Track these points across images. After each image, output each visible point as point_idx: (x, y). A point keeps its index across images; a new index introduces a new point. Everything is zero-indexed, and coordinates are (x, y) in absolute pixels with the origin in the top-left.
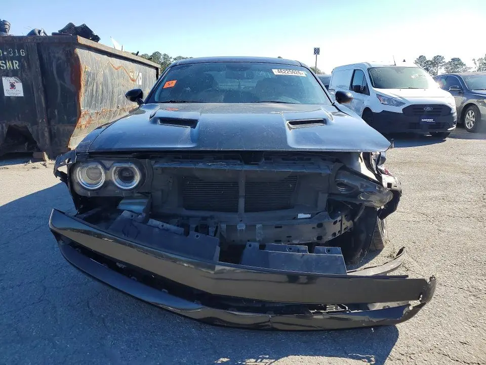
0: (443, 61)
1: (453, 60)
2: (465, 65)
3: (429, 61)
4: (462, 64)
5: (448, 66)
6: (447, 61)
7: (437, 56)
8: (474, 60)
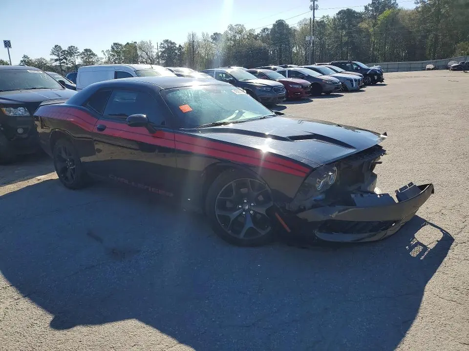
0: (78, 51)
1: (86, 50)
2: (96, 55)
3: (65, 50)
4: (94, 55)
5: (83, 56)
6: (81, 52)
7: (71, 47)
8: (103, 51)
